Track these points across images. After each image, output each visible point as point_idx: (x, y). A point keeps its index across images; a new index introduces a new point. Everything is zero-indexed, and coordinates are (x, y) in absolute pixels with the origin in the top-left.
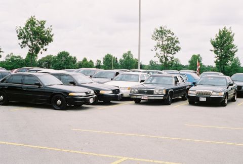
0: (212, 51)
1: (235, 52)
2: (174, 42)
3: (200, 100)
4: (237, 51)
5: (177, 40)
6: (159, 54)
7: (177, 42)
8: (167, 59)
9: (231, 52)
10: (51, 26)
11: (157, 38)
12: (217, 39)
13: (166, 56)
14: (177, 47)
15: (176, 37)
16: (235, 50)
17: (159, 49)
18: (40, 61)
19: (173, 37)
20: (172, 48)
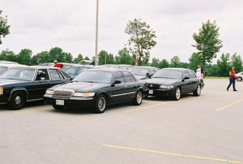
0: (194, 46)
1: (219, 48)
2: (149, 36)
3: (57, 104)
4: (221, 46)
5: (154, 34)
6: (133, 49)
7: (153, 36)
8: (141, 55)
9: (215, 47)
10: (6, 16)
11: (130, 32)
12: (200, 34)
13: (140, 51)
14: (153, 42)
15: (153, 31)
16: (220, 45)
17: (133, 44)
18: (34, 57)
19: (148, 30)
20: (147, 43)
